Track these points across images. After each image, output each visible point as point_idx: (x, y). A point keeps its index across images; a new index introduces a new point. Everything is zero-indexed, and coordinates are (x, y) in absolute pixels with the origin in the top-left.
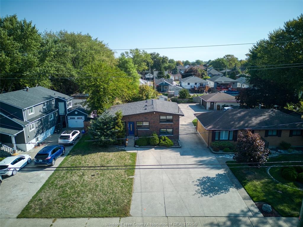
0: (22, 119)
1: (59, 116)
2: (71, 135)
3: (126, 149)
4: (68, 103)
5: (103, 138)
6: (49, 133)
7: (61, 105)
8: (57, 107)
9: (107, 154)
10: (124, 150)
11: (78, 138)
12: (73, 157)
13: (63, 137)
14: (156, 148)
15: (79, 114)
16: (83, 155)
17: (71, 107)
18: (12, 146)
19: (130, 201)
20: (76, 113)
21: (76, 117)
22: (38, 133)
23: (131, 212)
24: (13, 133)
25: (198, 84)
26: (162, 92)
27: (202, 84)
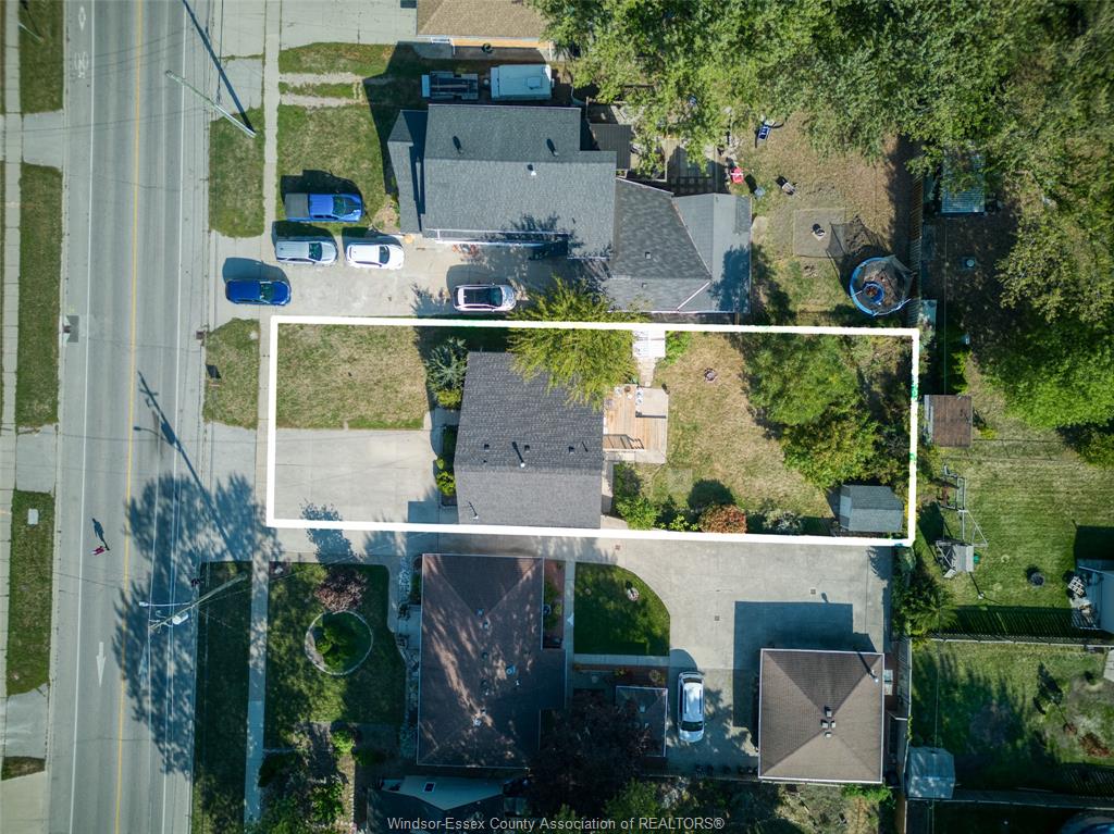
10: (431, 408)
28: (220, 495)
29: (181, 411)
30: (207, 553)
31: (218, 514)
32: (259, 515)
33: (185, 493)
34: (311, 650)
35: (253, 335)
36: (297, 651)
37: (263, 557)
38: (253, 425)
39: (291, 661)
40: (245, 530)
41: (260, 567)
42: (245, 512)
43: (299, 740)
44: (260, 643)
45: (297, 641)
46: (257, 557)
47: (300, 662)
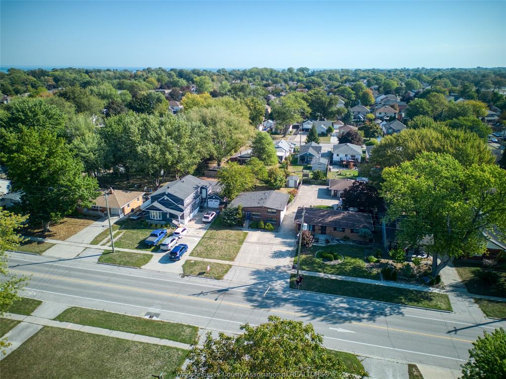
0: (183, 205)
1: (202, 199)
2: (210, 216)
3: (243, 229)
4: (208, 189)
5: (229, 221)
6: (196, 211)
7: (204, 191)
8: (201, 193)
9: (231, 231)
10: (242, 230)
11: (214, 217)
12: (211, 231)
13: (205, 217)
14: (261, 231)
15: (216, 198)
16: (217, 230)
17: (210, 192)
18: (178, 221)
19: (236, 256)
20: (214, 197)
21: (214, 200)
22: (191, 213)
23: (235, 260)
24: (179, 214)
25: (349, 156)
26: (306, 163)
27: (354, 156)
29: (214, 285)
30: (285, 286)
31: (267, 281)
32: (270, 269)
33: (253, 290)
34: (333, 263)
35: (192, 262)
36: (333, 266)
37: (289, 270)
38: (230, 266)
39: (338, 269)
40: (276, 274)
41: (294, 272)
42: (268, 273)
43: (375, 271)
44: (330, 276)
45: (329, 266)
46: (290, 272)
47: (338, 266)
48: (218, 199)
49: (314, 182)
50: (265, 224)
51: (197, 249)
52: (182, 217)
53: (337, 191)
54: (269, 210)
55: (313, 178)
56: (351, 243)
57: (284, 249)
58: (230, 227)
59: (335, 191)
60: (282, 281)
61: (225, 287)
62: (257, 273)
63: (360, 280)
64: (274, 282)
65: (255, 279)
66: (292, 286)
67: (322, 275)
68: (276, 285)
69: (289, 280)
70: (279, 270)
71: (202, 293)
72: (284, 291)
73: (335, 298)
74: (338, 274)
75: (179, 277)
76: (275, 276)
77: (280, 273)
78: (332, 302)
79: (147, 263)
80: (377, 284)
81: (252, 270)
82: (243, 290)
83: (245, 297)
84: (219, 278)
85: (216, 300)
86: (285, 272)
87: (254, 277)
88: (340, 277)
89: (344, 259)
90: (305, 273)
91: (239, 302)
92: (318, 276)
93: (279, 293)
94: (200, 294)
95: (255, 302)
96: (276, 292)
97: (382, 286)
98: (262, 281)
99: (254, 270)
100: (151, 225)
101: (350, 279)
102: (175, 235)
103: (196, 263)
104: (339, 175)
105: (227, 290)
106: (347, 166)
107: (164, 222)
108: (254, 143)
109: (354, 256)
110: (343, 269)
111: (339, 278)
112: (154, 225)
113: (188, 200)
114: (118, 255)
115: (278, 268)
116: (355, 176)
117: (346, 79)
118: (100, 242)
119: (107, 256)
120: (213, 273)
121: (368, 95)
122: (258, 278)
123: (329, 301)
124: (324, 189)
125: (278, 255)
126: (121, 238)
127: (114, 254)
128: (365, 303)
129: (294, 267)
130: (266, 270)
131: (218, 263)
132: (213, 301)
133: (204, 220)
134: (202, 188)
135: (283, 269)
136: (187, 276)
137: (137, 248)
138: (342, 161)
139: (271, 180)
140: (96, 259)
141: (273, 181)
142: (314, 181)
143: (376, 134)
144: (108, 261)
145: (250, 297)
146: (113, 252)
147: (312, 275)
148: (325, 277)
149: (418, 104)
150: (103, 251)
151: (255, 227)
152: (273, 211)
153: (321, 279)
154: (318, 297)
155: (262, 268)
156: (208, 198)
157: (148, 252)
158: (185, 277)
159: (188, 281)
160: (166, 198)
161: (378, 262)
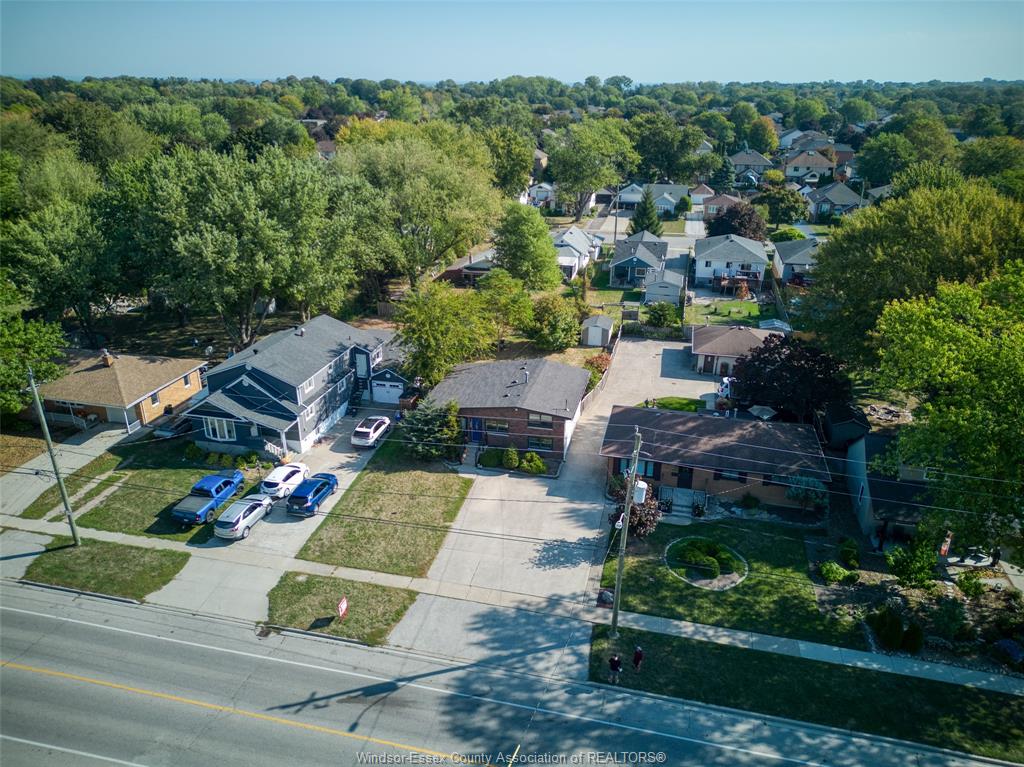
0: (294, 400)
1: (357, 379)
2: (371, 430)
3: (459, 468)
4: (373, 355)
5: (420, 448)
6: (338, 415)
7: (361, 359)
8: (353, 364)
9: (426, 474)
10: (456, 472)
11: (386, 432)
12: (372, 475)
13: (358, 434)
14: (511, 475)
15: (394, 379)
16: (387, 473)
17: (378, 360)
18: (281, 446)
19: (433, 559)
20: (388, 376)
21: (388, 384)
22: (320, 420)
23: (429, 573)
24: (287, 426)
25: (736, 267)
26: (629, 283)
27: (749, 267)
28: (491, 645)
29: (355, 669)
30: (574, 673)
31: (519, 651)
32: (531, 608)
33: (476, 686)
34: (717, 584)
35: (301, 579)
36: (719, 597)
37: (589, 611)
38: (412, 595)
39: (734, 605)
40: (548, 624)
41: (602, 616)
42: (523, 620)
43: (848, 615)
44: (711, 632)
45: (706, 595)
46: (588, 617)
47: (734, 597)
48: (398, 380)
49: (652, 333)
50: (521, 455)
51: (324, 534)
52: (293, 435)
53: (713, 357)
54: (533, 417)
55: (649, 323)
56: (765, 516)
57: (575, 533)
58: (425, 462)
59: (707, 357)
60: (567, 650)
61: (386, 676)
62: (490, 620)
63: (805, 649)
64: (540, 655)
65: (482, 644)
66: (599, 672)
67: (687, 628)
68: (547, 669)
69: (585, 649)
70: (559, 611)
71: (312, 700)
72: (573, 692)
73: (733, 723)
74: (736, 627)
75: (252, 636)
76: (546, 633)
77: (561, 620)
78: (727, 738)
79: (165, 583)
80: (860, 664)
81: (475, 612)
82: (440, 688)
83: (447, 718)
84: (373, 640)
85: (353, 728)
86: (575, 617)
87: (481, 636)
88: (743, 636)
89: (751, 570)
90: (636, 621)
91: (425, 737)
92: (673, 632)
93: (555, 700)
94: (304, 704)
95: (478, 740)
96: (546, 696)
97: (878, 672)
98: (504, 653)
99: (483, 609)
100: (207, 455)
101: (775, 645)
102: (267, 489)
103: (311, 584)
104: (712, 313)
105: (391, 687)
106: (731, 291)
107: (242, 449)
108: (500, 232)
109: (778, 563)
110: (751, 606)
111: (742, 639)
112: (213, 459)
113: (310, 388)
114: (87, 553)
115: (554, 601)
116: (752, 318)
117: (712, 100)
118: (49, 510)
119: (56, 559)
120: (357, 621)
121: (765, 129)
122: (493, 641)
123: (717, 735)
124: (679, 351)
125: (557, 555)
126: (113, 497)
127: (77, 551)
128: (833, 740)
129: (602, 602)
130: (519, 609)
131: (376, 586)
132: (342, 733)
133: (355, 441)
134: (355, 351)
135: (571, 605)
136: (278, 630)
137: (151, 531)
138: (718, 279)
139: (542, 329)
140: (19, 568)
141: (546, 331)
142: (651, 329)
143: (793, 214)
144: (56, 574)
145: (461, 717)
146: (75, 545)
147: (656, 629)
148: (697, 637)
149: (885, 145)
150: (49, 540)
151: (494, 463)
152: (545, 418)
153: (685, 646)
154: (682, 714)
155: (506, 603)
156: (373, 378)
157: (177, 545)
158: (273, 634)
159: (275, 651)
160: (246, 381)
161: (850, 580)
